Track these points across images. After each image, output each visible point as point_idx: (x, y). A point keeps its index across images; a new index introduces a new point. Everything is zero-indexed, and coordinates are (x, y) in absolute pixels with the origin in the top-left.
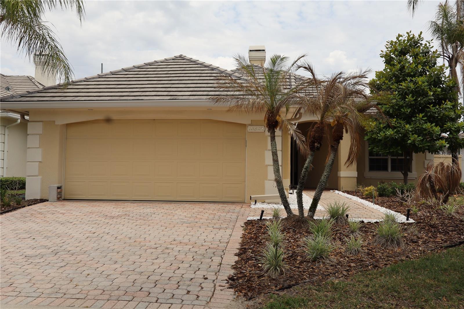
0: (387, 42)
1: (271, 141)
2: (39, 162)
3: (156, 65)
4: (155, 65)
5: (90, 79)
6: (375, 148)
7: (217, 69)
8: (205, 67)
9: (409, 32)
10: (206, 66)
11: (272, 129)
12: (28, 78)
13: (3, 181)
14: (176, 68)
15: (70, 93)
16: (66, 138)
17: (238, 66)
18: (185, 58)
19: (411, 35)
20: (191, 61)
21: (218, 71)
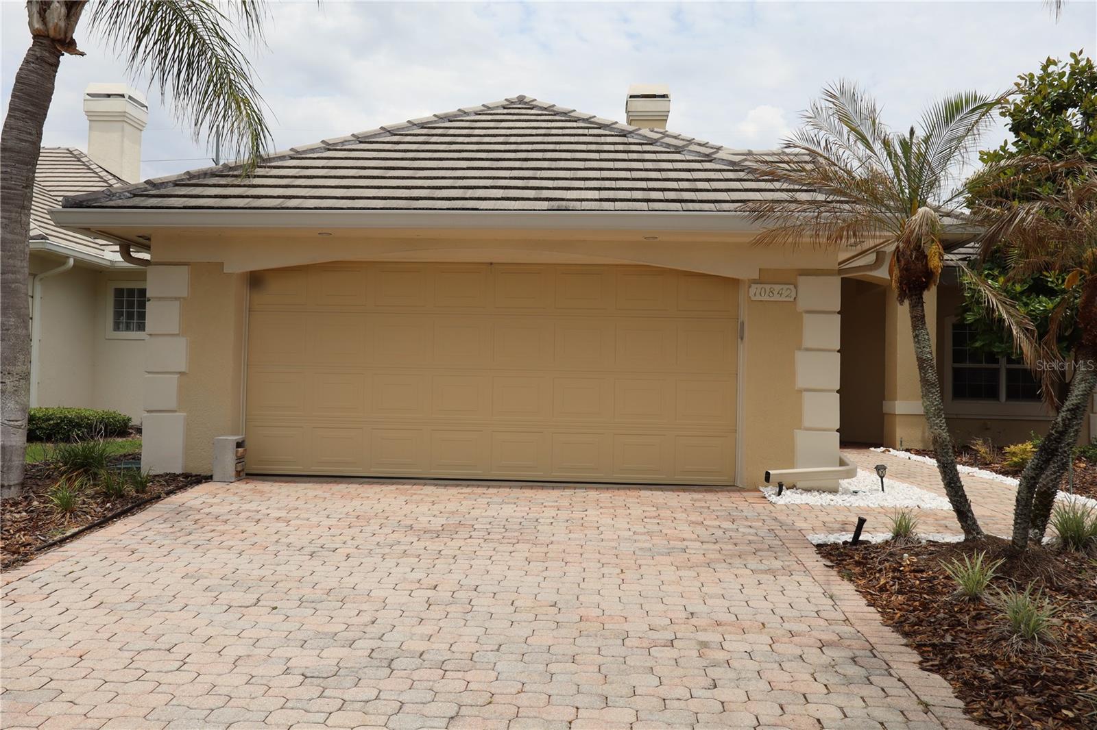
0: (1018, 77)
1: (915, 327)
2: (180, 373)
3: (467, 121)
4: (462, 121)
5: (304, 152)
6: (997, 344)
7: (637, 134)
8: (600, 128)
9: (1077, 54)
10: (600, 126)
11: (916, 295)
12: (71, 152)
13: (39, 418)
14: (523, 128)
15: (267, 189)
16: (249, 308)
17: (810, 118)
18: (534, 103)
19: (1083, 59)
20: (554, 111)
21: (639, 137)
